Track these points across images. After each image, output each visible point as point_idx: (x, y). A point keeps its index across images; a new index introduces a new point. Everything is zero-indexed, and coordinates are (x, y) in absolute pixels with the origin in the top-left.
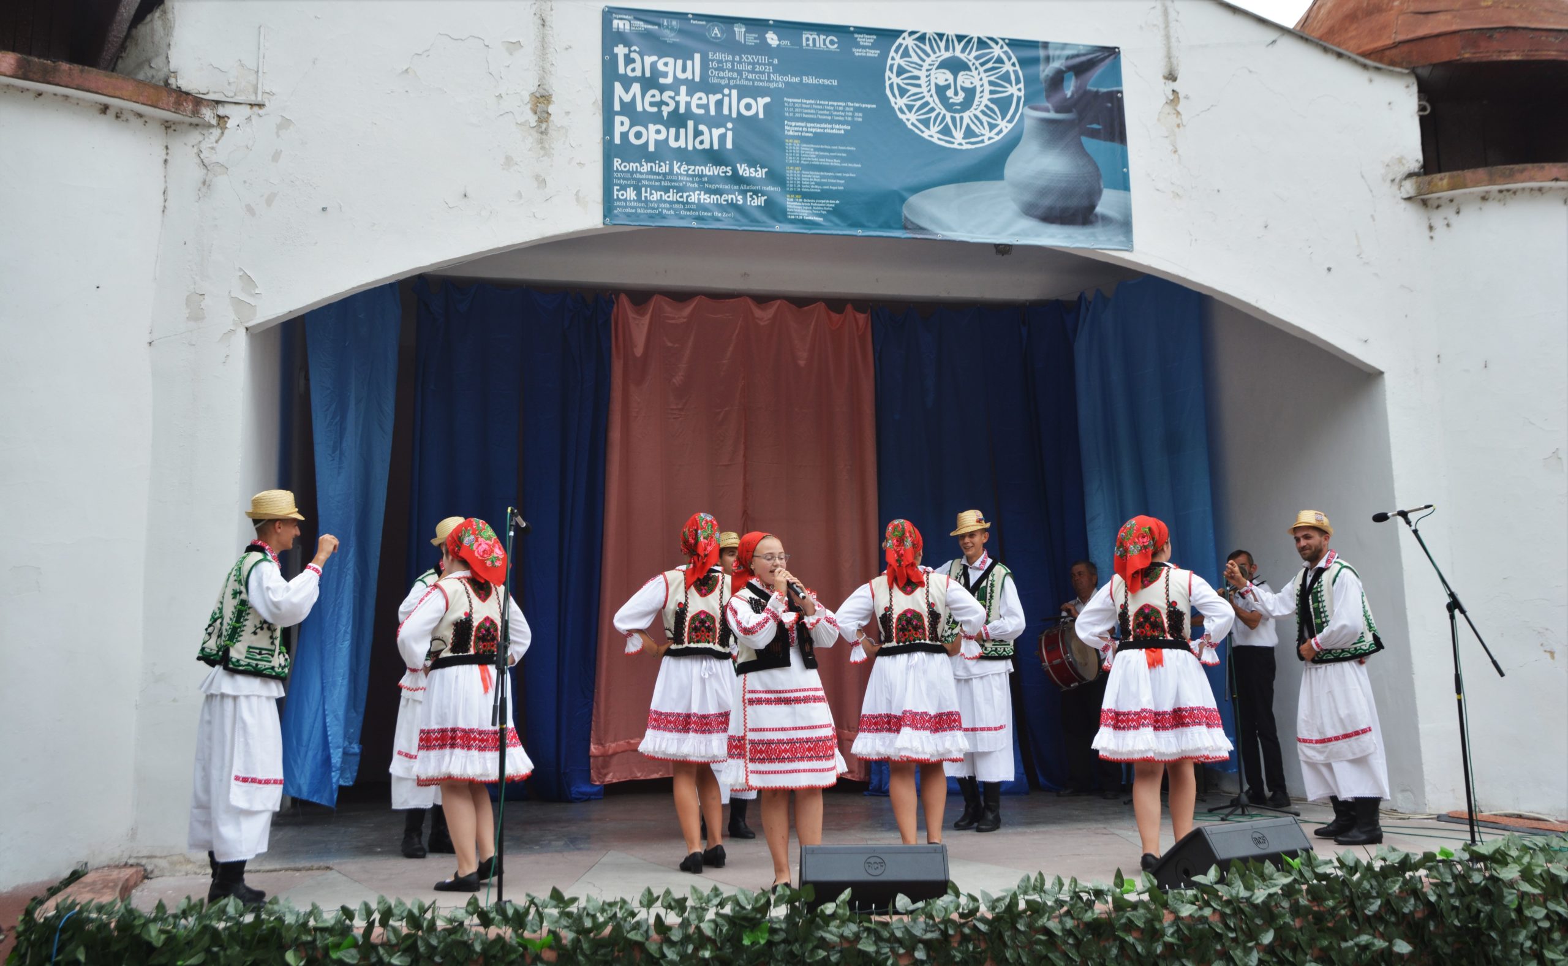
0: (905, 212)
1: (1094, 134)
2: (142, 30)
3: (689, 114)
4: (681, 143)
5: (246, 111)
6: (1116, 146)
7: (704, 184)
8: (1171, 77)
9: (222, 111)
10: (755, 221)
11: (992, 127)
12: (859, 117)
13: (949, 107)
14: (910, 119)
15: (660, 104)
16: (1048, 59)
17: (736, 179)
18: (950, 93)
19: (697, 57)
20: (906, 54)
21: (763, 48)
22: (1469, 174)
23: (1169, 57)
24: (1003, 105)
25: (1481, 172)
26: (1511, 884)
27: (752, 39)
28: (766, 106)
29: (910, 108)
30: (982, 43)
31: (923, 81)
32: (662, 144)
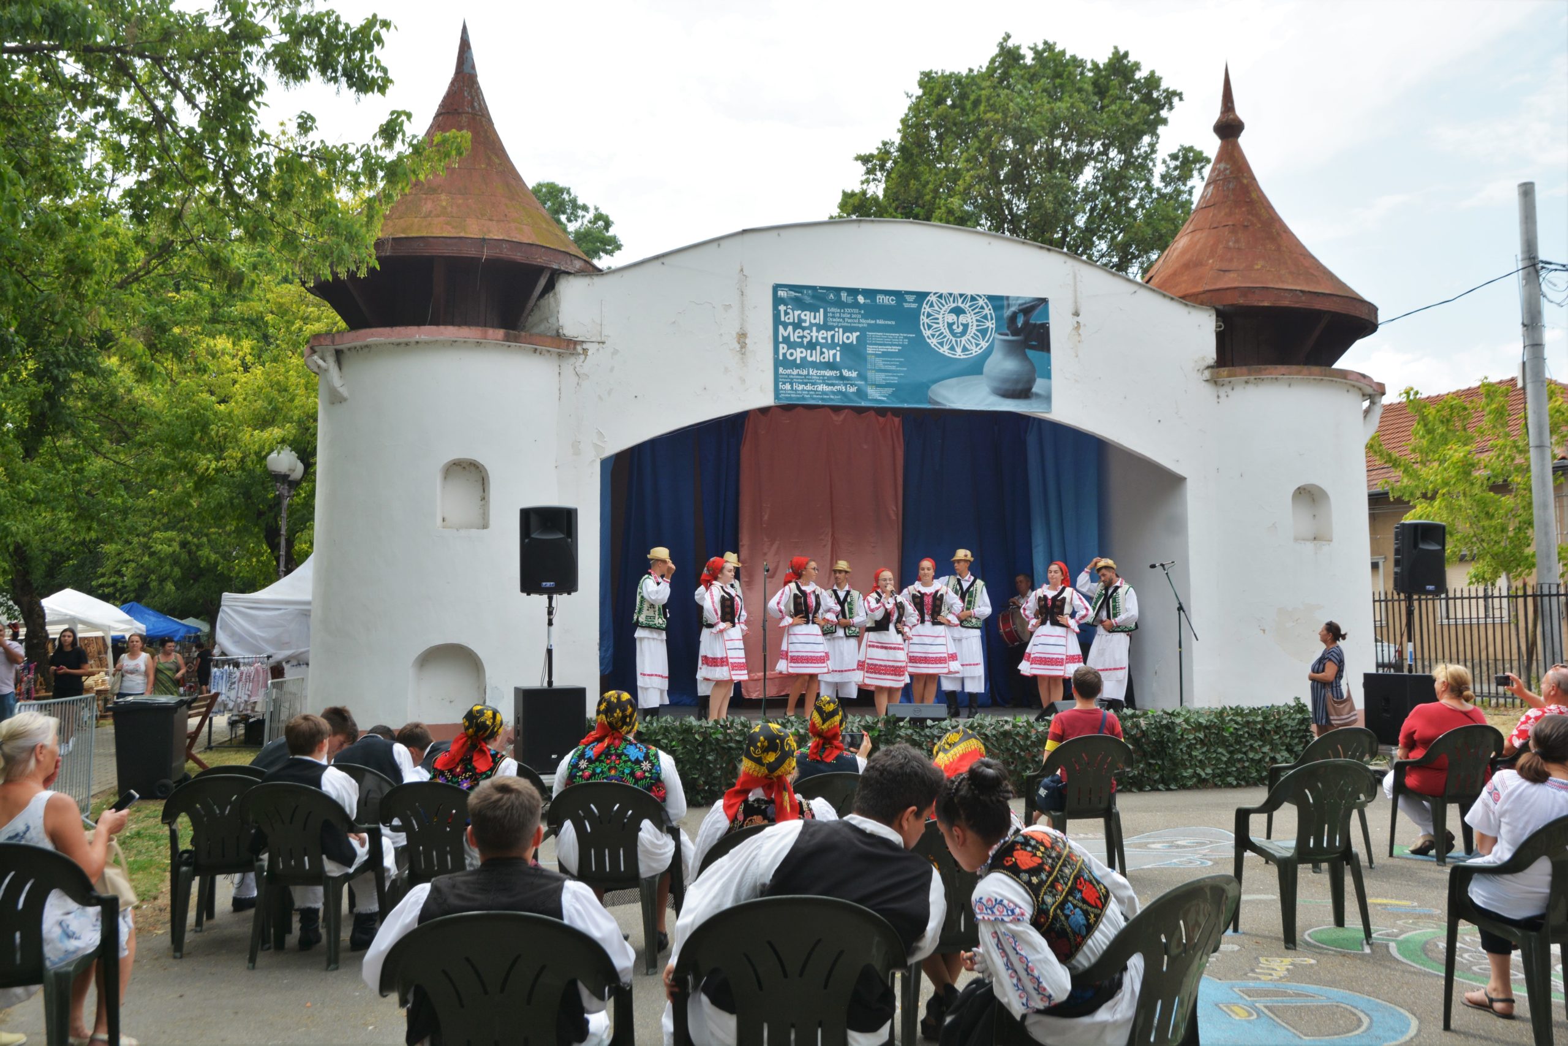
0: (930, 394)
1: (1033, 348)
2: (542, 302)
3: (817, 343)
4: (813, 358)
5: (596, 346)
6: (1045, 354)
7: (825, 380)
8: (1077, 314)
9: (585, 346)
10: (853, 401)
11: (977, 345)
12: (906, 342)
13: (954, 334)
14: (933, 342)
15: (802, 337)
16: (1009, 306)
17: (842, 378)
18: (955, 327)
19: (822, 310)
20: (932, 305)
21: (856, 305)
22: (1238, 369)
23: (1076, 302)
24: (983, 332)
25: (1244, 369)
26: (1179, 725)
27: (850, 300)
28: (857, 337)
29: (933, 336)
30: (973, 299)
31: (940, 321)
32: (803, 359)
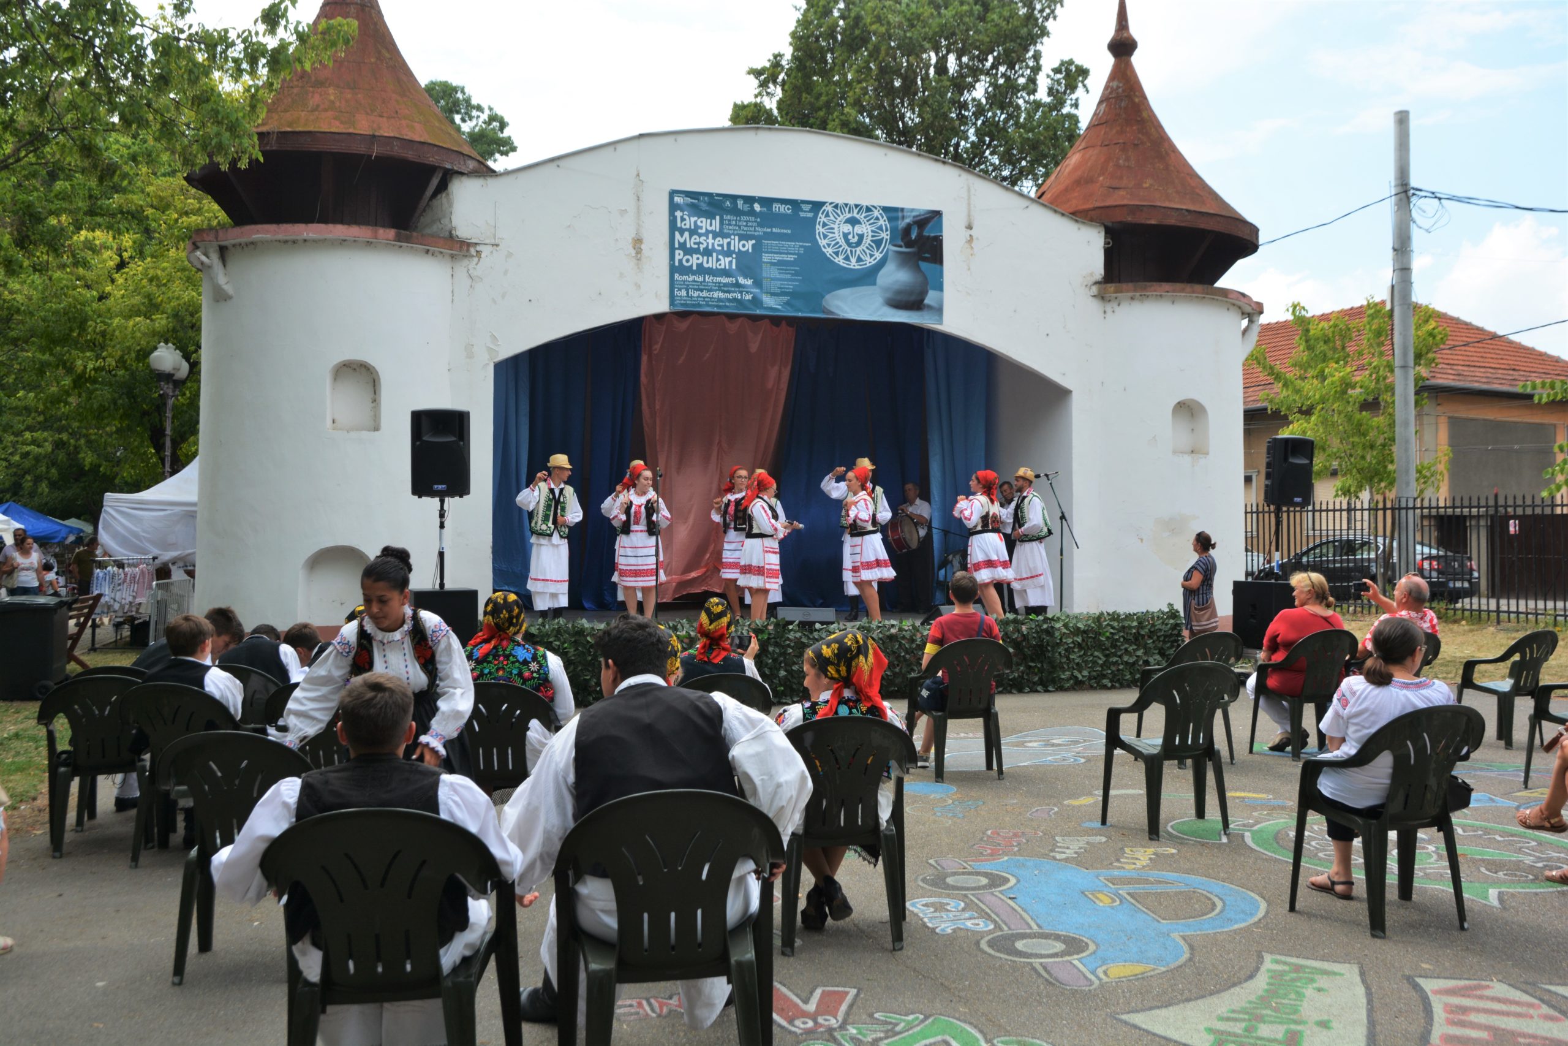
0: (824, 303)
1: (925, 260)
2: (435, 202)
3: (713, 249)
4: (710, 265)
5: (490, 248)
6: (937, 266)
7: (721, 287)
8: (970, 227)
9: (478, 248)
10: (747, 308)
11: (871, 256)
12: (802, 251)
13: (849, 244)
14: (829, 251)
15: (699, 243)
16: (903, 218)
17: (737, 285)
18: (850, 237)
19: (718, 218)
20: (827, 215)
21: (752, 212)
22: (1124, 286)
23: (969, 216)
24: (878, 243)
25: (1130, 285)
26: (1059, 629)
27: (746, 208)
28: (753, 245)
29: (829, 245)
30: (868, 209)
31: (836, 231)
32: (700, 266)
